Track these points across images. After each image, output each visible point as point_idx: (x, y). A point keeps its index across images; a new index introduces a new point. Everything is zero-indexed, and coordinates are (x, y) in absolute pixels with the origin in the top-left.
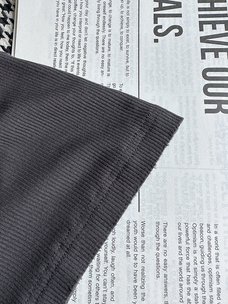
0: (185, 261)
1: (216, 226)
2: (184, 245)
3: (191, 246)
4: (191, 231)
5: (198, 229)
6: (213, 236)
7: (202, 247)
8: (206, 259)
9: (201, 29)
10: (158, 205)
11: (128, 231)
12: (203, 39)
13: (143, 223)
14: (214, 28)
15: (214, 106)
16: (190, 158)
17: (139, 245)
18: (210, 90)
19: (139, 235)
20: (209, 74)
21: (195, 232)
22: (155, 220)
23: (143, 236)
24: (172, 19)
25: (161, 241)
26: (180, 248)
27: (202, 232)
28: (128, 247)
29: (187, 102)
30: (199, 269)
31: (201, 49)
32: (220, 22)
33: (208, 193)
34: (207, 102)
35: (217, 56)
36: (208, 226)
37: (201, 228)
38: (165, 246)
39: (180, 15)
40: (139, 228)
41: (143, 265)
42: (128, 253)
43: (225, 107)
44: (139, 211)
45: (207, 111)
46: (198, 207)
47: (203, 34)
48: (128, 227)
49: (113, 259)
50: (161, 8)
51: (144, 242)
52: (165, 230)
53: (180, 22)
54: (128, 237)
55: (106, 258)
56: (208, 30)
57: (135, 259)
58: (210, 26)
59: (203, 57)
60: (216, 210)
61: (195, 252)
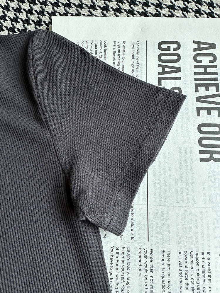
0: (184, 282)
1: (209, 253)
2: (183, 269)
3: (189, 269)
4: (189, 257)
5: (194, 256)
6: (206, 261)
7: (197, 271)
8: (201, 280)
9: (197, 91)
10: (163, 236)
11: (140, 256)
12: (198, 99)
13: (152, 251)
14: (207, 90)
15: (207, 156)
16: (188, 198)
17: (148, 268)
18: (204, 142)
19: (148, 260)
20: (203, 129)
21: (192, 258)
22: (161, 249)
23: (151, 261)
24: (173, 82)
25: (166, 266)
26: (180, 270)
27: (197, 258)
28: (140, 269)
29: (186, 151)
30: (196, 288)
31: (197, 108)
32: (212, 85)
33: (202, 227)
34: (201, 152)
35: (209, 114)
36: (203, 253)
37: (197, 255)
38: (169, 269)
39: (179, 79)
40: (148, 255)
41: (152, 284)
42: (140, 274)
43: (216, 156)
44: (148, 241)
45: (202, 160)
46: (194, 238)
47: (198, 95)
48: (140, 253)
49: (128, 279)
50: (164, 72)
51: (152, 266)
52: (168, 256)
53: (180, 84)
54: (140, 262)
55: (122, 278)
56: (202, 91)
57: (146, 279)
58: (204, 88)
59: (198, 114)
60: (208, 241)
61: (192, 275)
